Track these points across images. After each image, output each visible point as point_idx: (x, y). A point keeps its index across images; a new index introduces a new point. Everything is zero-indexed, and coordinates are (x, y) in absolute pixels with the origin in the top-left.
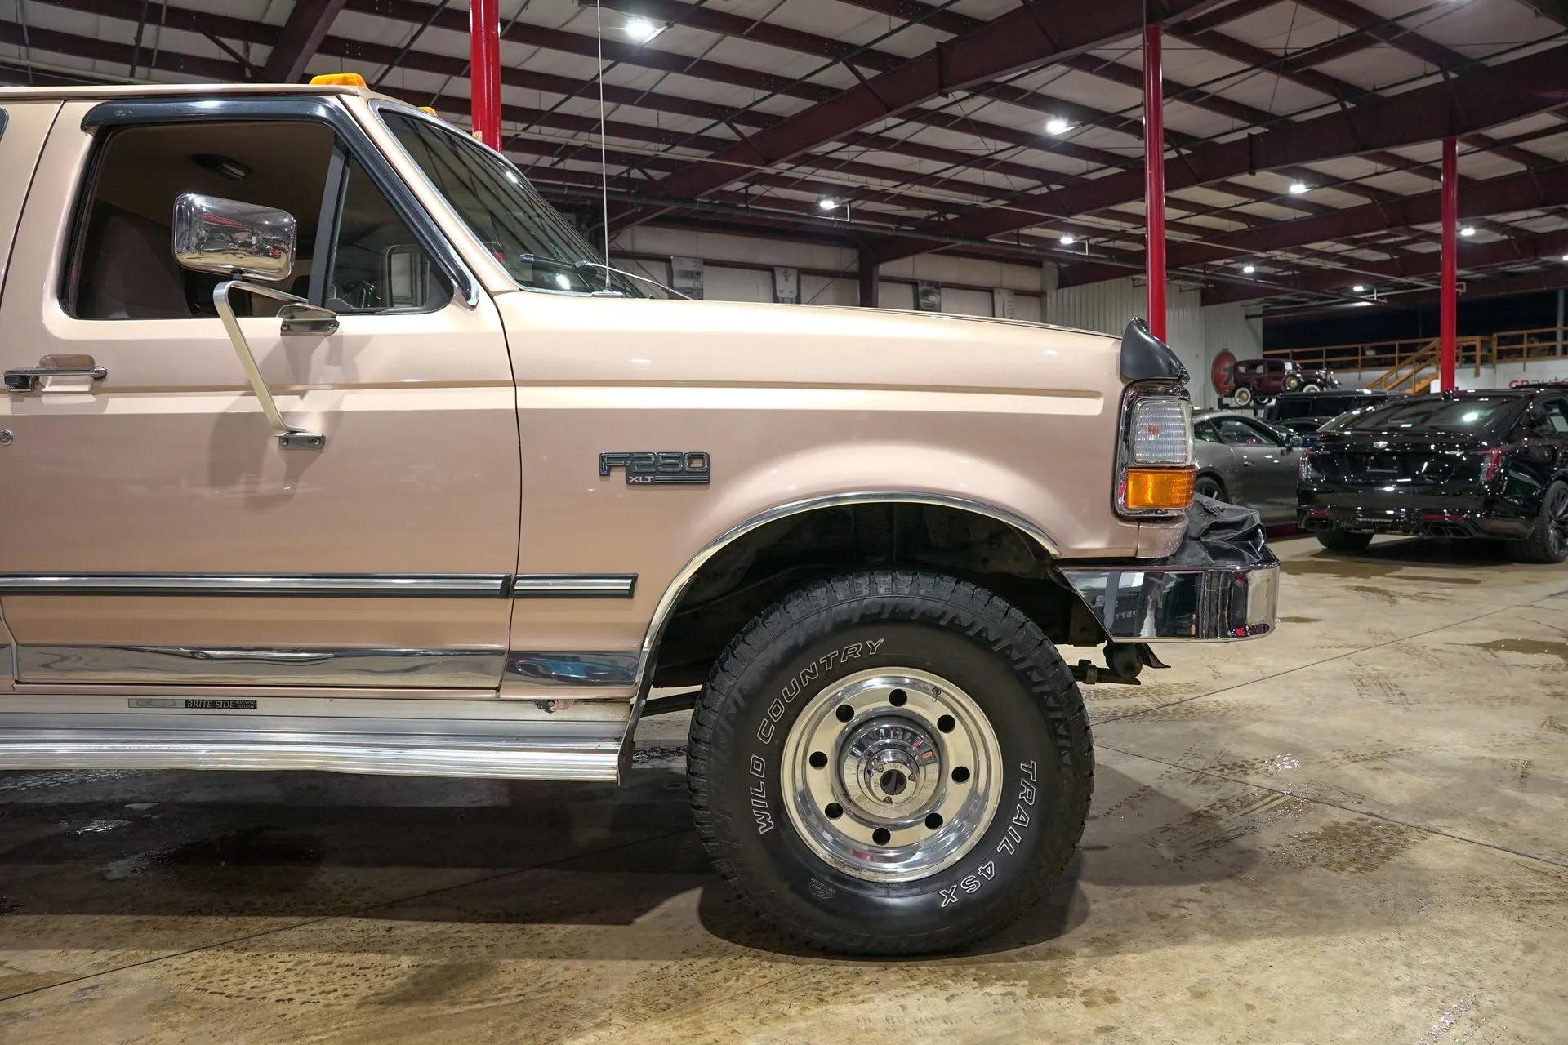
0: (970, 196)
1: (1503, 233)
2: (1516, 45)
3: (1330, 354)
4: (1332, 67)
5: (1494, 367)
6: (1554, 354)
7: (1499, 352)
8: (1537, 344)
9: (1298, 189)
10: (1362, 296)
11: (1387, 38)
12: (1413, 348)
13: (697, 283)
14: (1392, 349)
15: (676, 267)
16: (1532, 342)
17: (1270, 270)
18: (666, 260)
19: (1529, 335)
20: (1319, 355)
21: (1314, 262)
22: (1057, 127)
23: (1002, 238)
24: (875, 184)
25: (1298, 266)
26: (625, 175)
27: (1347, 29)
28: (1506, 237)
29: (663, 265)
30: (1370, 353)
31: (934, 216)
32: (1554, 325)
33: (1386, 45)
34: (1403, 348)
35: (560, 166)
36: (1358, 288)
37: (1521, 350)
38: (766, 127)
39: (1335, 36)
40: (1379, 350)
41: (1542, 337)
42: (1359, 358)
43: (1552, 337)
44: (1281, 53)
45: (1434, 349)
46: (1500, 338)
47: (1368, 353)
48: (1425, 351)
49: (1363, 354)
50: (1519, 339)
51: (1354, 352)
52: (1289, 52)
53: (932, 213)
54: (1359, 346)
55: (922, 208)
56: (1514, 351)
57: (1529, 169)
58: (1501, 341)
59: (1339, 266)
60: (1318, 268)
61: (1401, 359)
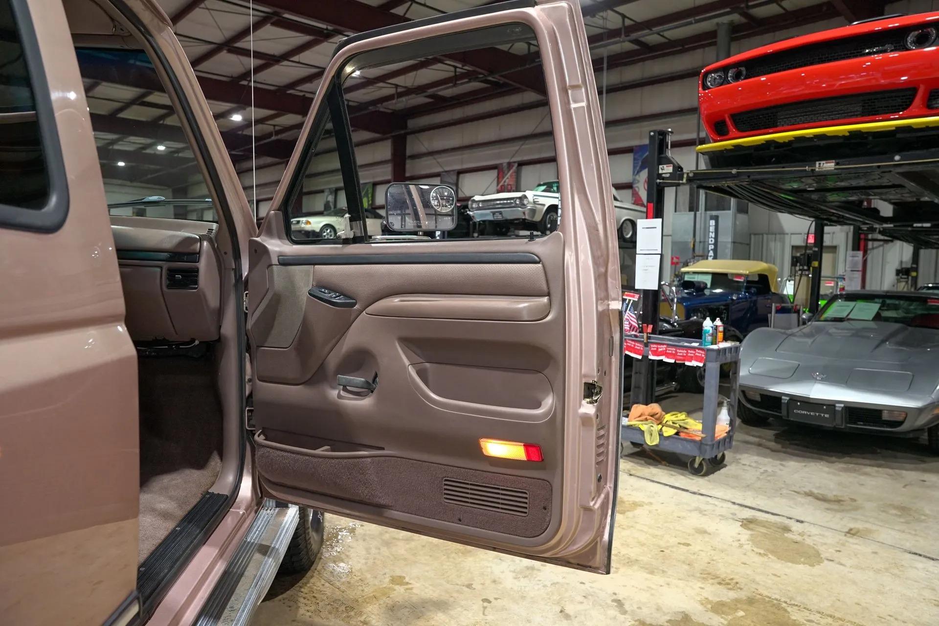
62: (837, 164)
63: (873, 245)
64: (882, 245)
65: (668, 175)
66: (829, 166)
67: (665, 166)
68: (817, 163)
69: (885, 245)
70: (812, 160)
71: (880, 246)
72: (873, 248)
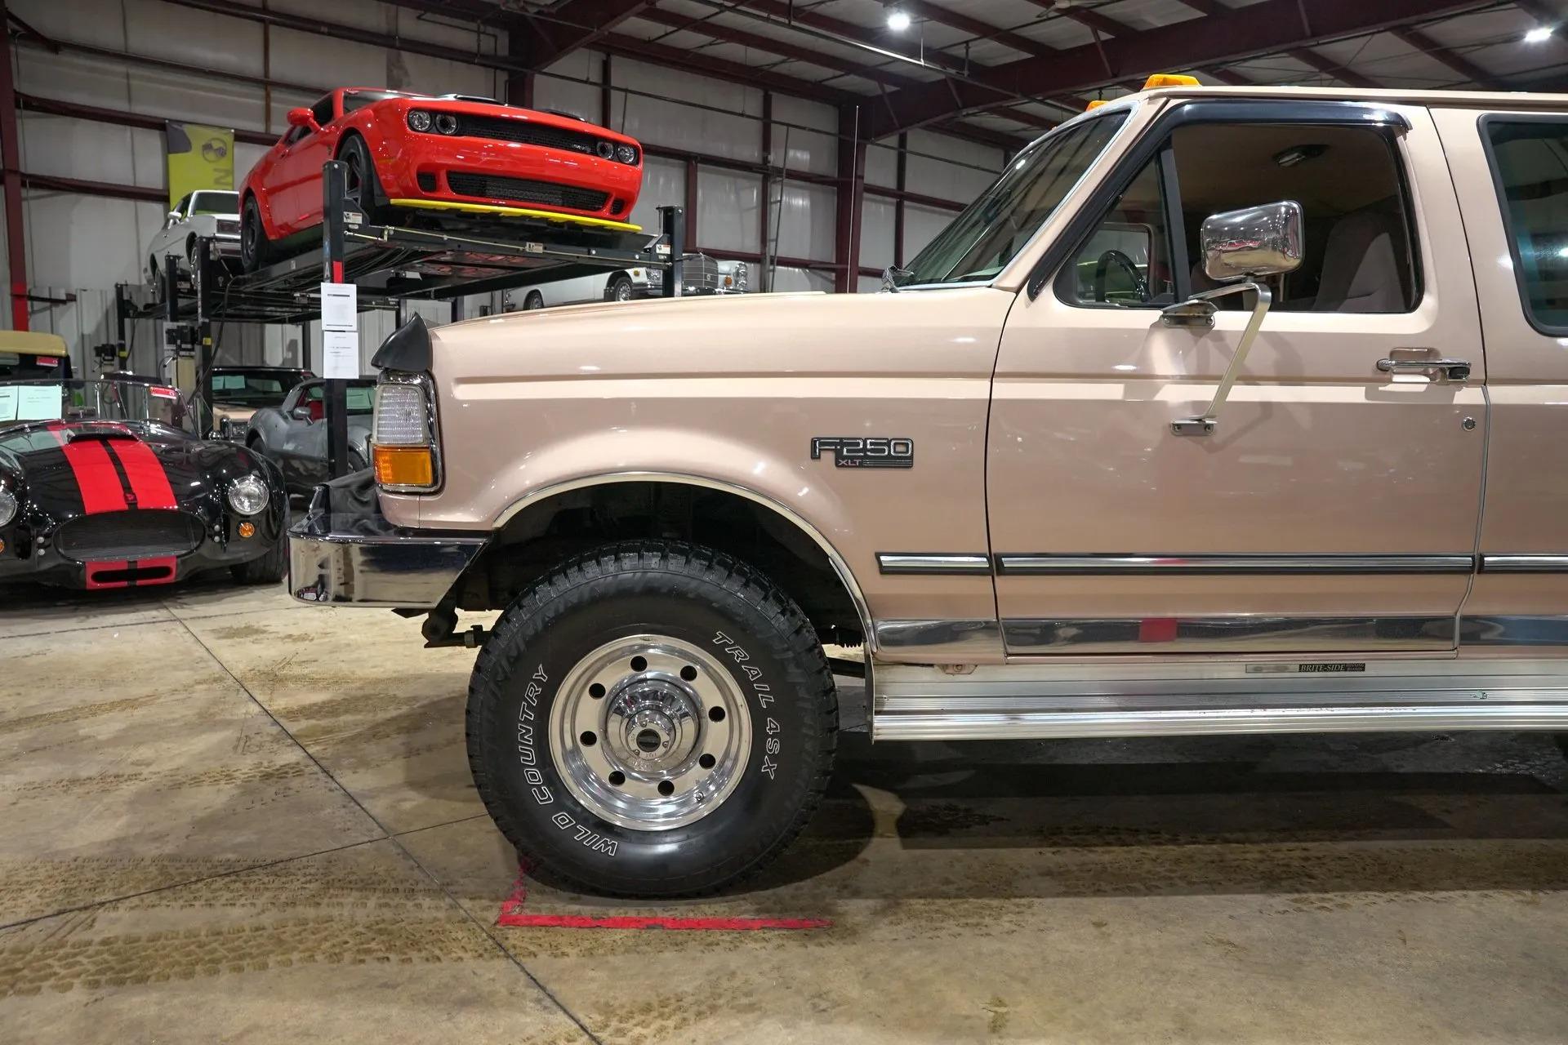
62: (545, 248)
63: (32, 306)
64: (50, 308)
65: (357, 227)
66: (538, 248)
67: (351, 214)
68: (528, 244)
69: (54, 309)
70: (524, 240)
71: (45, 309)
72: (33, 312)
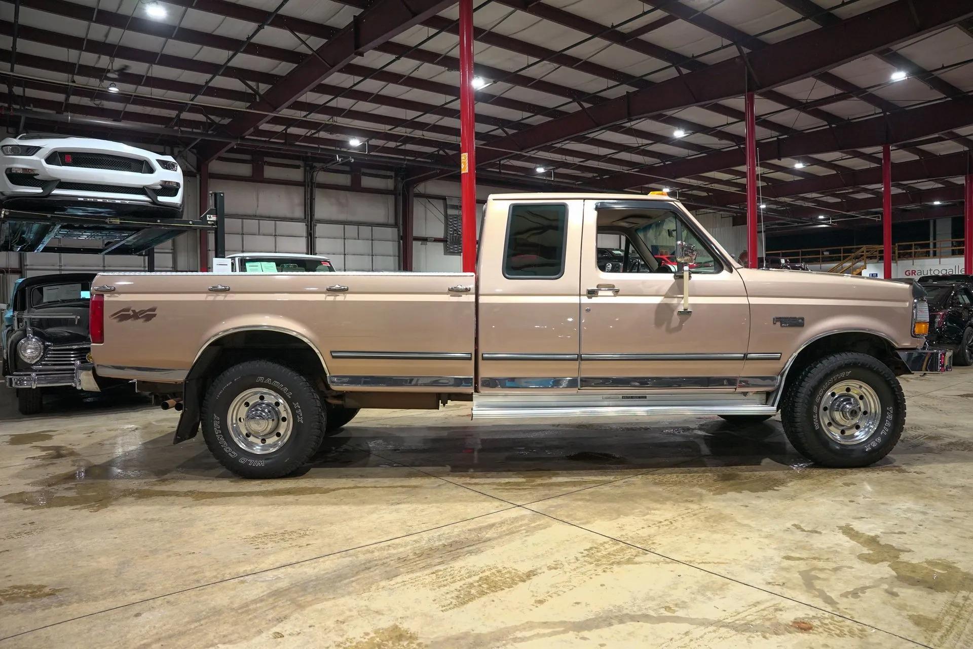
0: (619, 167)
1: (903, 189)
2: (921, 102)
3: (804, 254)
4: (827, 108)
5: (896, 262)
6: (929, 256)
7: (899, 253)
8: (919, 250)
9: (799, 166)
10: (823, 222)
11: (857, 96)
12: (850, 251)
13: (460, 212)
14: (839, 252)
15: (449, 202)
16: (917, 249)
17: (774, 207)
18: (443, 198)
19: (915, 245)
20: (797, 254)
21: (799, 203)
22: (679, 134)
23: (634, 189)
24: (570, 159)
25: (789, 205)
26: (436, 153)
27: (839, 91)
28: (904, 191)
29: (441, 201)
30: (826, 253)
31: (597, 177)
32: (929, 240)
33: (855, 98)
34: (846, 251)
35: (403, 147)
36: (821, 217)
37: (911, 253)
38: (520, 130)
39: (834, 94)
40: (831, 252)
41: (922, 246)
42: (821, 256)
43: (928, 246)
44: (804, 101)
45: (863, 252)
46: (899, 246)
47: (825, 253)
48: (859, 253)
49: (823, 254)
50: (910, 247)
51: (818, 253)
52: (809, 101)
53: (595, 175)
54: (820, 249)
55: (590, 172)
56: (907, 253)
57: (921, 159)
58: (900, 248)
59: (810, 205)
60: (801, 206)
61: (845, 258)
